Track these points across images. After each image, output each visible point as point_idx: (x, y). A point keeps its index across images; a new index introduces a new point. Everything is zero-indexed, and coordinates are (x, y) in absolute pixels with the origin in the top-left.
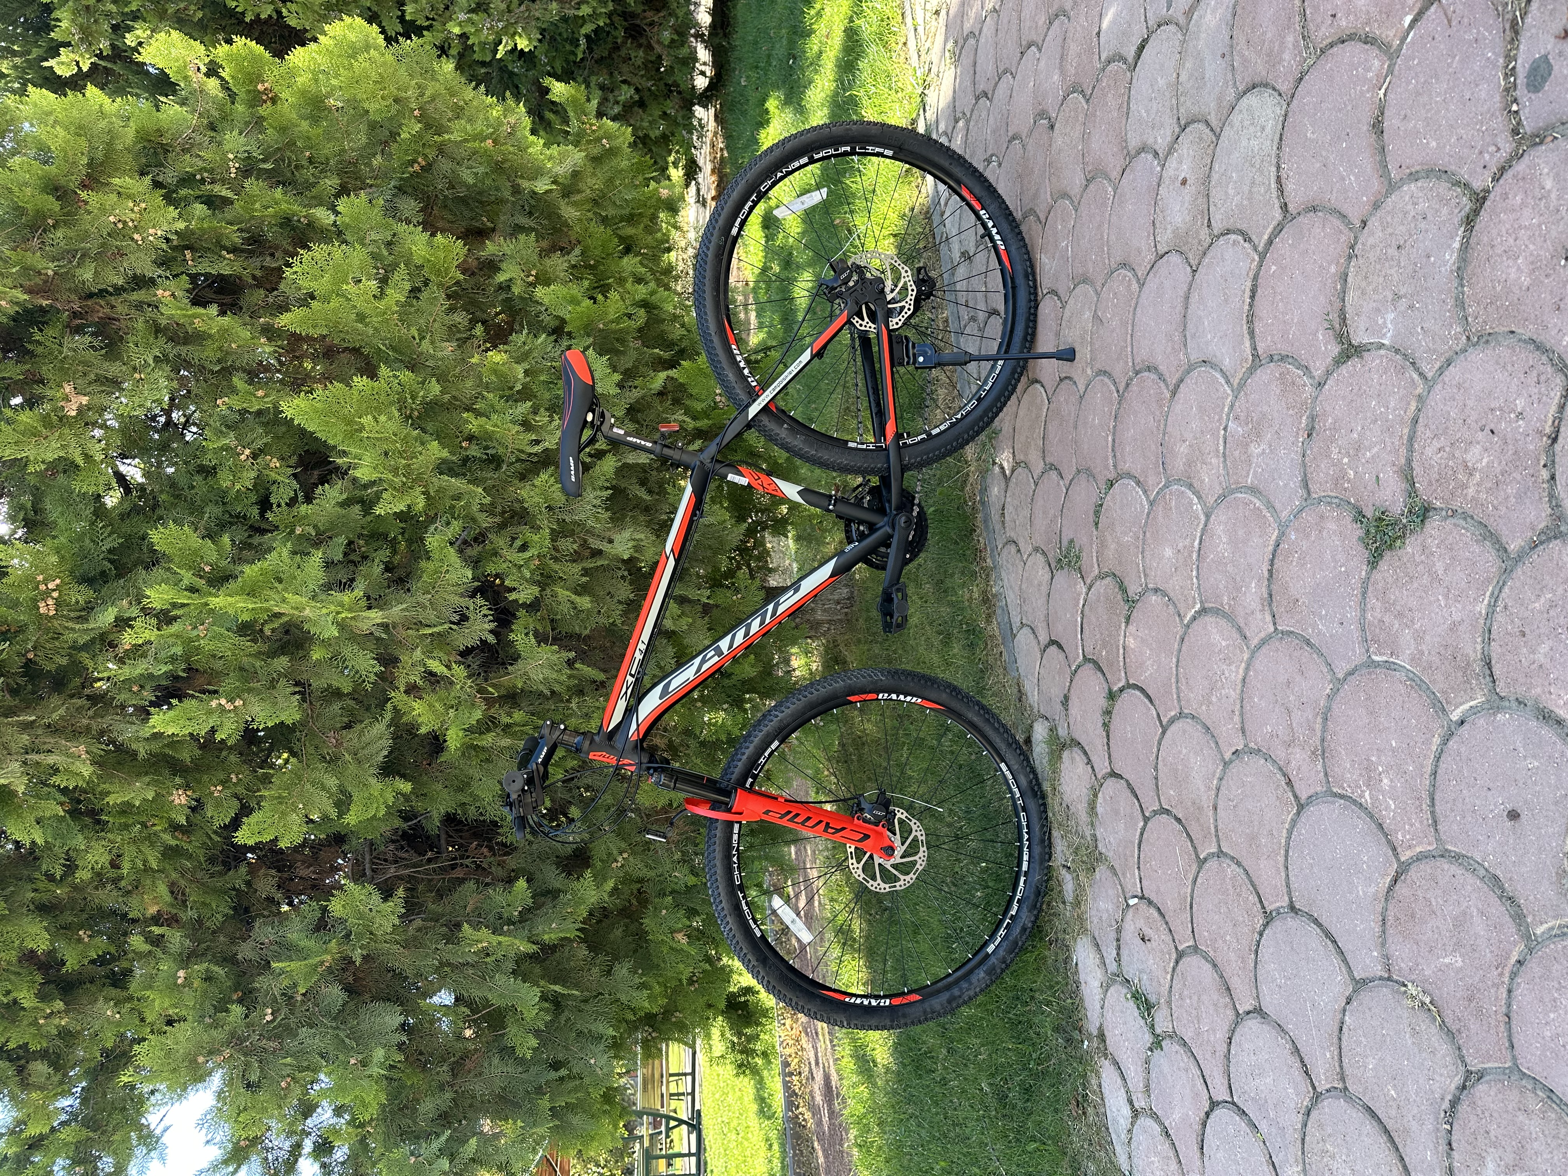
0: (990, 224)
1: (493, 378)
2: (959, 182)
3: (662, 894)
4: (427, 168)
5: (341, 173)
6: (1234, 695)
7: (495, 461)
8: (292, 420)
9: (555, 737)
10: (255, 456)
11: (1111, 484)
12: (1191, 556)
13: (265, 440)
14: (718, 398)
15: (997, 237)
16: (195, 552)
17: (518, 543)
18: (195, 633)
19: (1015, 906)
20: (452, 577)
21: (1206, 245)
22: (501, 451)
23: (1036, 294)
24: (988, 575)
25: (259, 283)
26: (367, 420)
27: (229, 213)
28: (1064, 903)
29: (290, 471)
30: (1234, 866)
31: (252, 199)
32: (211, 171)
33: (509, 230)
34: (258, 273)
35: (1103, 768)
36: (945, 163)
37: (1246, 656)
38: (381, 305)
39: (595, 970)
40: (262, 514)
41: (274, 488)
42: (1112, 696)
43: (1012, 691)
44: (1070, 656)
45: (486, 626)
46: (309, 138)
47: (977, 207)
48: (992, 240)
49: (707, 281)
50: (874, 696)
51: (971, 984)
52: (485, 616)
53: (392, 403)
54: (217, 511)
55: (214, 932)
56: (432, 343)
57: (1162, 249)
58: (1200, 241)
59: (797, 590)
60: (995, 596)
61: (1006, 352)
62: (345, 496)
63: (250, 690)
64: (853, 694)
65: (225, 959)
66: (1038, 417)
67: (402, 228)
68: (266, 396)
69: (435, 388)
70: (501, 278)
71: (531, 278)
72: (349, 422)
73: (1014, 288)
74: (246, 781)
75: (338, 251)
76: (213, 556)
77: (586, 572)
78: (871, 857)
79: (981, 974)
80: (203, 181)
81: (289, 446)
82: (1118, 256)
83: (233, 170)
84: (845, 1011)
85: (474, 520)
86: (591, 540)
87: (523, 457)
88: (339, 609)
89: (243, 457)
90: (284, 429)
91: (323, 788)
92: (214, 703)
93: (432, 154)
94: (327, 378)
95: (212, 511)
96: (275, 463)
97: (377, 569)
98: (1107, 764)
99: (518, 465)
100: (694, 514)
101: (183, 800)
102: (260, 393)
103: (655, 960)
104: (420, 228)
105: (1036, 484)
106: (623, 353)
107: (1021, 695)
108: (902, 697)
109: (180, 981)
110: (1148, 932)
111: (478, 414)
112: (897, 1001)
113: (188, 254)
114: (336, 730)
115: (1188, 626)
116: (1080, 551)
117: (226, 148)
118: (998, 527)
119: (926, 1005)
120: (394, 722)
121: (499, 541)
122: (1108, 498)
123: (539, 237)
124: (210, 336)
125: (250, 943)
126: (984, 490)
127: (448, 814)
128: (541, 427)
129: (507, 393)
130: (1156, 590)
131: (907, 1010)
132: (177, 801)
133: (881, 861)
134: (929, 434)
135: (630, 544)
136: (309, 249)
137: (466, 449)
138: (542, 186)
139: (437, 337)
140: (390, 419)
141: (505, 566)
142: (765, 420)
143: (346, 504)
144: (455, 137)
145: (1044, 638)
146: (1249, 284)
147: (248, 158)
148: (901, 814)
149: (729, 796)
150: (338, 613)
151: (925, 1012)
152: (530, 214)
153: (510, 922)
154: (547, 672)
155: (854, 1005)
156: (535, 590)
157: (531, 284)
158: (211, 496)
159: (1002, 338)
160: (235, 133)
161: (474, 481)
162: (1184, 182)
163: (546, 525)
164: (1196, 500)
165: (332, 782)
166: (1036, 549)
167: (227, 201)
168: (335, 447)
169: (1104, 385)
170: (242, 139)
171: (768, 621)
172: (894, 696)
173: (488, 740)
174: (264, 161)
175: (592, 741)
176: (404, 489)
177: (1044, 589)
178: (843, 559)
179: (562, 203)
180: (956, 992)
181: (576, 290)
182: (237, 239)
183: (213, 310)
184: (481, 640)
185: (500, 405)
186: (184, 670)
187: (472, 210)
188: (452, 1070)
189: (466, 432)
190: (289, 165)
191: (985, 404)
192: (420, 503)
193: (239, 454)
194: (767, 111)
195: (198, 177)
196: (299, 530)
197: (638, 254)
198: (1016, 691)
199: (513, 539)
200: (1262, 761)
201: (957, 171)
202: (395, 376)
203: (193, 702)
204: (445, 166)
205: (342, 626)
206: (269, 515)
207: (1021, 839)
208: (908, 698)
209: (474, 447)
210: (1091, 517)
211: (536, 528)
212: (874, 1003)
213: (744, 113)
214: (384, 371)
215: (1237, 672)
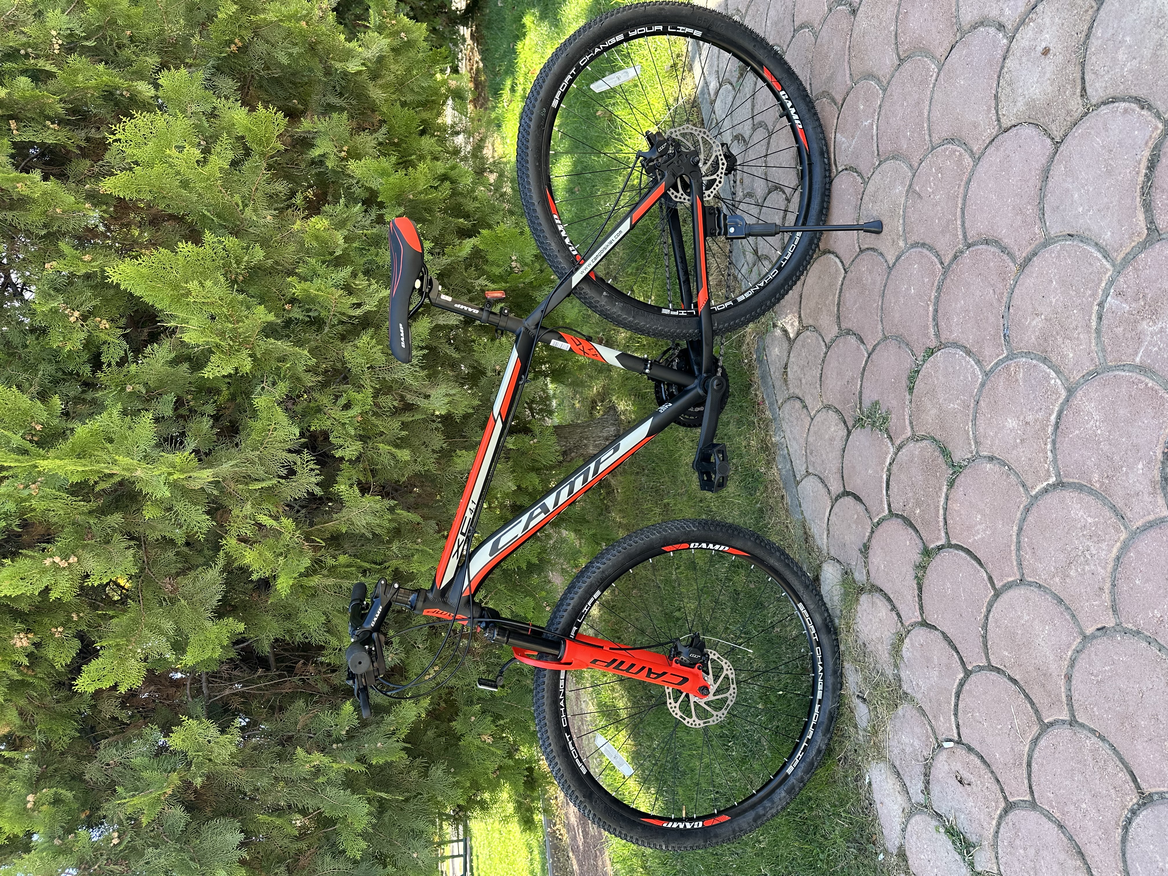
0: (789, 104)
1: (315, 244)
2: (761, 64)
3: (470, 702)
4: (243, 49)
5: (161, 52)
6: (1104, 573)
7: (317, 323)
8: (118, 285)
9: (389, 596)
10: (84, 318)
11: (931, 352)
12: (1044, 429)
13: (94, 303)
14: (514, 264)
15: (795, 117)
16: (25, 413)
17: (342, 401)
18: (26, 492)
19: (811, 731)
20: (280, 434)
21: (1077, 115)
22: (323, 314)
23: (830, 171)
24: (767, 425)
25: (84, 153)
26: (193, 285)
27: (52, 84)
28: (856, 726)
29: (120, 332)
30: (1094, 739)
31: (75, 72)
32: (35, 47)
33: (320, 109)
34: (83, 144)
35: (912, 615)
36: (749, 46)
37: (1123, 536)
38: (206, 170)
39: (414, 773)
40: (94, 372)
41: (105, 348)
42: (927, 553)
43: (796, 532)
44: (873, 509)
45: (313, 480)
46: (129, 17)
47: (777, 87)
48: (790, 119)
49: (529, 151)
50: (686, 546)
51: (773, 803)
52: (312, 470)
53: (218, 268)
54: (51, 368)
55: (62, 754)
56: (255, 211)
57: (1006, 122)
58: (1068, 113)
59: (616, 450)
60: (774, 445)
61: (804, 224)
62: (173, 355)
63: (84, 547)
64: (668, 545)
65: (73, 778)
66: (831, 285)
67: (220, 103)
68: (93, 260)
69: (259, 254)
70: (316, 153)
71: (343, 154)
72: (176, 287)
73: (810, 165)
74: (87, 618)
75: (160, 120)
76: (44, 416)
77: (405, 426)
78: (687, 696)
79: (782, 793)
80: (27, 56)
81: (118, 309)
82: (943, 131)
83: (57, 47)
84: (664, 835)
85: (298, 379)
86: (408, 396)
87: (345, 319)
88: (171, 470)
89: (72, 319)
90: (112, 292)
91: (162, 632)
92: (48, 562)
93: (248, 35)
94: (154, 244)
95: (45, 369)
96: (105, 324)
97: (206, 424)
98: (917, 613)
99: (340, 327)
100: (519, 379)
101: (25, 643)
102: (87, 258)
103: (465, 759)
104: (239, 103)
105: (828, 347)
106: (431, 222)
107: (807, 537)
108: (711, 546)
109: (29, 806)
110: (966, 775)
111: (303, 279)
112: (709, 823)
113: (13, 124)
114: (170, 576)
115: (1036, 497)
116: (889, 412)
117: (49, 25)
118: (778, 383)
119: (735, 825)
120: (228, 569)
121: (324, 399)
122: (927, 365)
123: (351, 117)
124: (34, 201)
125: (96, 764)
126: (762, 349)
127: (277, 640)
128: (361, 290)
129: (328, 258)
130: (991, 459)
131: (718, 831)
132: (19, 644)
133: (696, 699)
134: (735, 301)
135: (446, 400)
136: (132, 117)
137: (289, 311)
138: (353, 67)
139: (259, 205)
140: (215, 284)
141: (328, 423)
142: (586, 289)
143: (175, 362)
144: (271, 17)
145: (836, 488)
146: (1147, 153)
147: (71, 35)
148: (713, 655)
149: (558, 648)
150: (170, 474)
151: (734, 831)
152: (341, 95)
153: (338, 741)
154: (370, 519)
155: (671, 829)
156: (358, 445)
157: (343, 159)
158: (44, 355)
159: (800, 210)
160: (58, 11)
161: (299, 343)
162: (1046, 52)
163: (369, 385)
164: (1053, 374)
165: (168, 625)
166: (828, 407)
167: (50, 75)
168: (161, 311)
169: (923, 256)
170: (65, 18)
171: (590, 479)
172: (704, 545)
173: (315, 581)
174: (86, 38)
175: (426, 599)
176: (231, 352)
177: (838, 444)
178: (659, 418)
179: (371, 85)
180: (760, 810)
181: (386, 163)
182: (60, 109)
183: (36, 175)
184: (308, 492)
185: (321, 269)
186: (18, 526)
187: (286, 90)
188: (288, 870)
189: (289, 296)
190: (111, 44)
191: (785, 273)
192: (247, 366)
193: (67, 316)
194: (524, 26)
195: (22, 52)
196: (129, 389)
197: (433, 135)
198: (800, 532)
199: (337, 397)
200: (1144, 644)
201: (760, 55)
202: (220, 242)
203: (28, 561)
204: (260, 47)
205: (174, 486)
206: (99, 374)
207: (815, 669)
208: (717, 547)
209: (296, 309)
210: (904, 382)
211: (360, 388)
212: (688, 826)
213: (501, 29)
214: (208, 236)
215: (1110, 551)
